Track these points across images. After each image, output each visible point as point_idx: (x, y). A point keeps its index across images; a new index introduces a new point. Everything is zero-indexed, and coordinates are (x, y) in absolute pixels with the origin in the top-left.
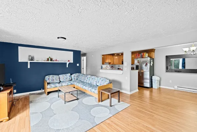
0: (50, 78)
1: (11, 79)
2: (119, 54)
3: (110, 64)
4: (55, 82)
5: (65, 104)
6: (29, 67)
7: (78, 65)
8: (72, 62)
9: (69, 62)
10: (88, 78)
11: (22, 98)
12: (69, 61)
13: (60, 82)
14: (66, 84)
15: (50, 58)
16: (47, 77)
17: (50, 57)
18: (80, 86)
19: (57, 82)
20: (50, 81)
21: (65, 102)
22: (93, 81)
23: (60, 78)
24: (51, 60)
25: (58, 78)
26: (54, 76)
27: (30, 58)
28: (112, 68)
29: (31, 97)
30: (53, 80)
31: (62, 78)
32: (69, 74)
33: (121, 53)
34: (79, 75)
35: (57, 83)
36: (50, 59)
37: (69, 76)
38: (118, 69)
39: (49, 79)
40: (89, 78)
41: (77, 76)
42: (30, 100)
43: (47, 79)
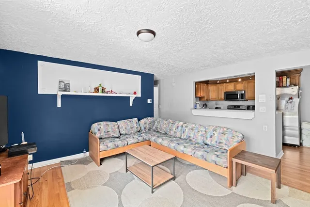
0: (102, 127)
1: (23, 134)
2: (227, 80)
3: (203, 100)
4: (111, 136)
5: (153, 192)
6: (59, 105)
7: (149, 101)
8: (140, 96)
9: (135, 96)
10: (178, 127)
11: (46, 173)
12: (135, 93)
13: (121, 135)
14: (136, 141)
15: (101, 87)
16: (95, 127)
17: (100, 85)
18: (166, 145)
19: (115, 135)
20: (102, 134)
21: (153, 189)
22: (194, 135)
23: (120, 126)
24: (103, 90)
25: (116, 127)
26: (109, 123)
27: (62, 85)
28: (205, 106)
29: (65, 169)
30: (108, 132)
31: (124, 128)
32: (136, 119)
33: (229, 79)
34: (154, 122)
35: (115, 137)
36: (100, 89)
37: (137, 123)
38: (216, 108)
39: (99, 130)
40: (180, 128)
41: (150, 123)
42: (66, 182)
43: (96, 130)
